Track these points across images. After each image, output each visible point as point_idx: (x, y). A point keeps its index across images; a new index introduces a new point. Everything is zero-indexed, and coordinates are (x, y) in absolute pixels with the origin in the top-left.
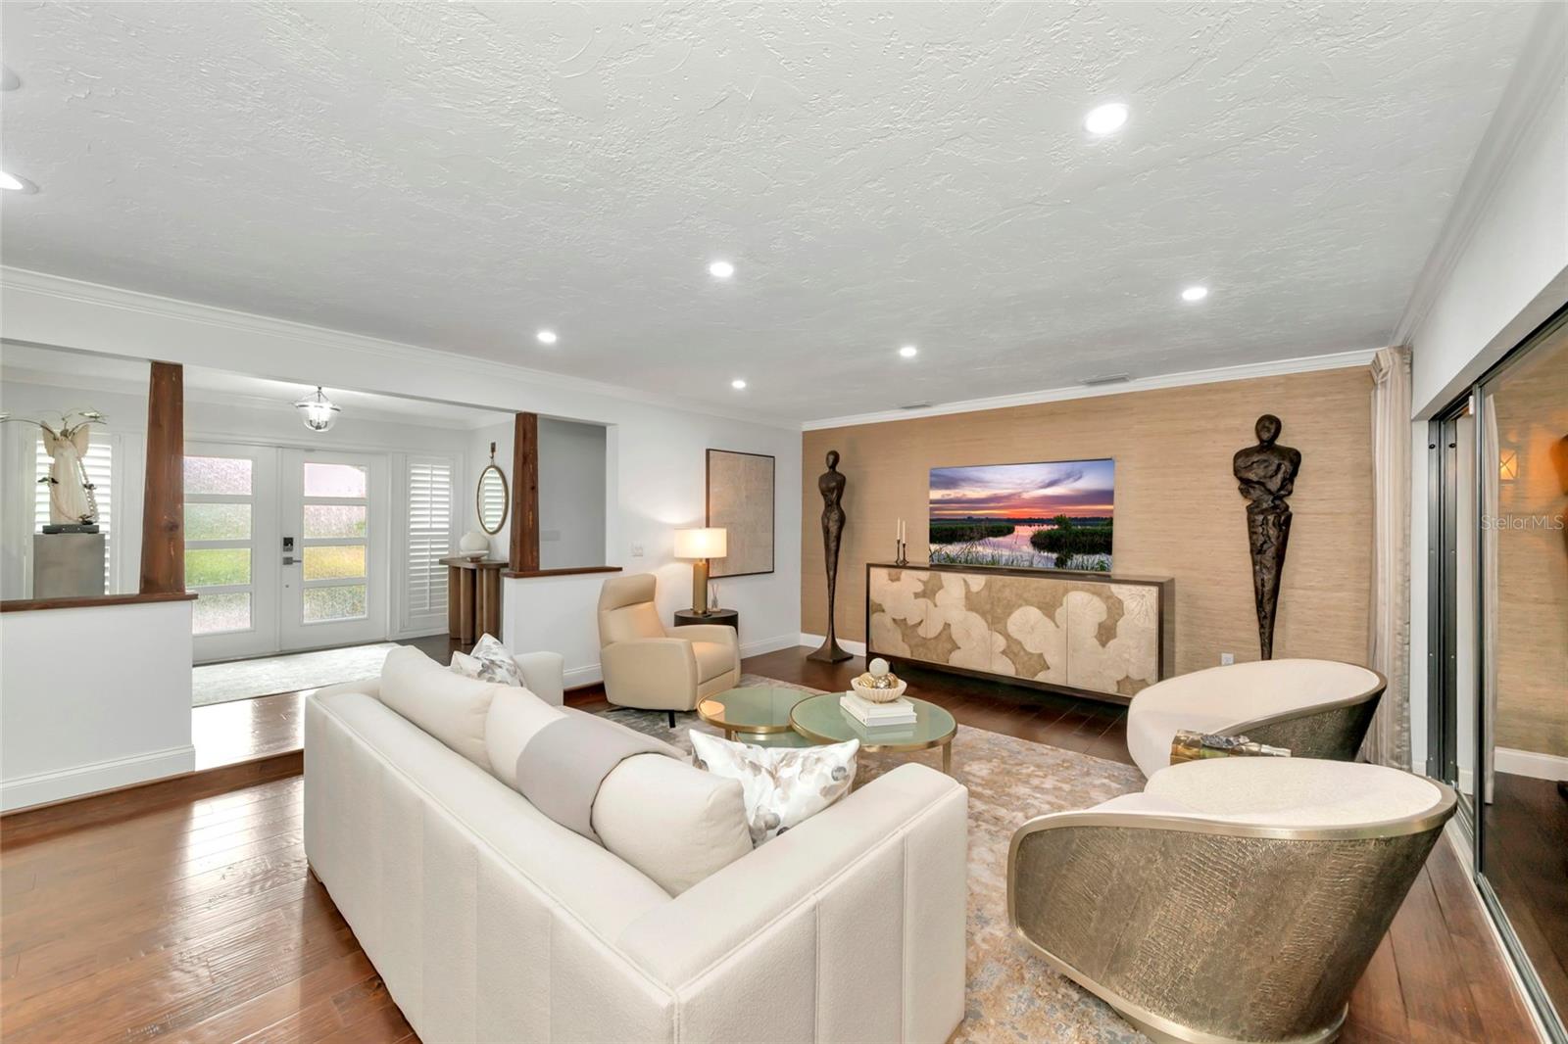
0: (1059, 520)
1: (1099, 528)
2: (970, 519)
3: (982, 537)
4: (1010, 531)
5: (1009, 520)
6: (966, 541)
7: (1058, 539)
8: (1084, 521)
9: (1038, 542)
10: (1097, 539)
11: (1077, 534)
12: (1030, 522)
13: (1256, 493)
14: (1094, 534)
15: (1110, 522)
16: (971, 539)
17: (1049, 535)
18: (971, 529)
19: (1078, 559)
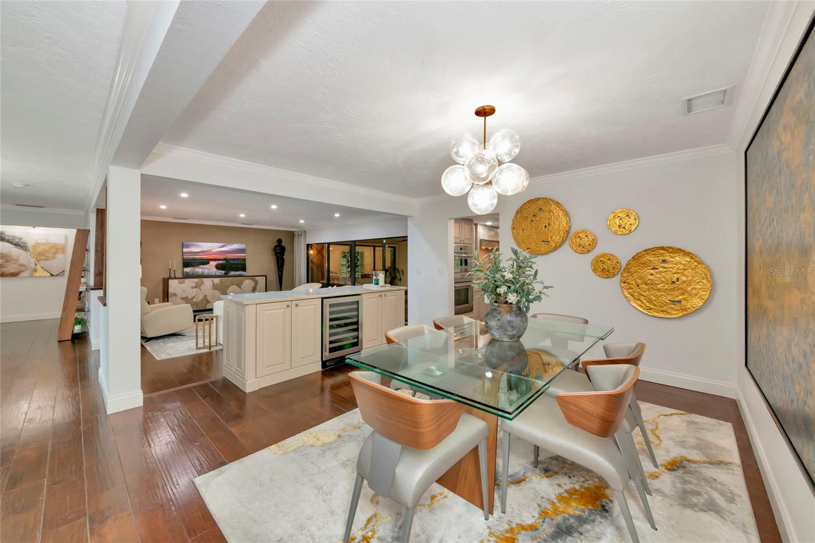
0: (225, 259)
1: (239, 262)
2: (194, 259)
3: (198, 265)
4: (208, 263)
5: (207, 259)
6: (192, 267)
7: (225, 266)
8: (234, 259)
9: (218, 267)
10: (239, 266)
11: (232, 264)
12: (215, 260)
13: (278, 255)
14: (238, 264)
15: (244, 260)
16: (194, 266)
17: (222, 265)
18: (194, 262)
19: (232, 273)
